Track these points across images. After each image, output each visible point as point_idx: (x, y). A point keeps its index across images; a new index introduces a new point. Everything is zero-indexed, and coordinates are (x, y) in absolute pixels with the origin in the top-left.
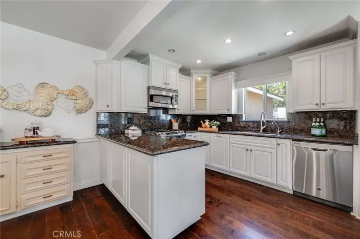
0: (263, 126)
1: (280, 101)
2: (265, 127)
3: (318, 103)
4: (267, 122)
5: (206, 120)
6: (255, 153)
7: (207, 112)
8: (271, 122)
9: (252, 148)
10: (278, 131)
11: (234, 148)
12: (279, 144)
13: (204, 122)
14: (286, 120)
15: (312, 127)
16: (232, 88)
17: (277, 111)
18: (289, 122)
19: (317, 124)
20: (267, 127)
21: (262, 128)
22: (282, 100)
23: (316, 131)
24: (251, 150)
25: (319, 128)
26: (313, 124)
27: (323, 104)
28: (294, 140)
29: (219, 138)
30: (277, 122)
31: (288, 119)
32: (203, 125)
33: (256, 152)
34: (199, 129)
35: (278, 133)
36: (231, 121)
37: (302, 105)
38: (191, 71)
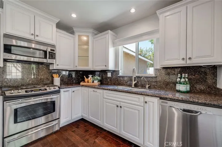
0: (134, 81)
1: (151, 63)
2: (136, 82)
3: (185, 58)
4: (138, 77)
5: (89, 76)
6: (124, 110)
7: (90, 68)
8: (141, 77)
9: (122, 104)
10: (147, 86)
11: (107, 104)
12: (146, 102)
13: (88, 77)
14: (154, 75)
15: (177, 83)
16: (110, 46)
17: (149, 70)
18: (156, 77)
19: (183, 80)
20: (138, 82)
21: (134, 83)
22: (152, 62)
23: (181, 87)
24: (121, 107)
25: (184, 84)
26: (178, 80)
27: (190, 58)
28: (161, 98)
29: (95, 93)
30: (146, 77)
31: (155, 75)
32: (86, 80)
33: (125, 108)
34: (82, 83)
35: (147, 88)
36: (111, 76)
37: (168, 60)
38: (74, 30)
